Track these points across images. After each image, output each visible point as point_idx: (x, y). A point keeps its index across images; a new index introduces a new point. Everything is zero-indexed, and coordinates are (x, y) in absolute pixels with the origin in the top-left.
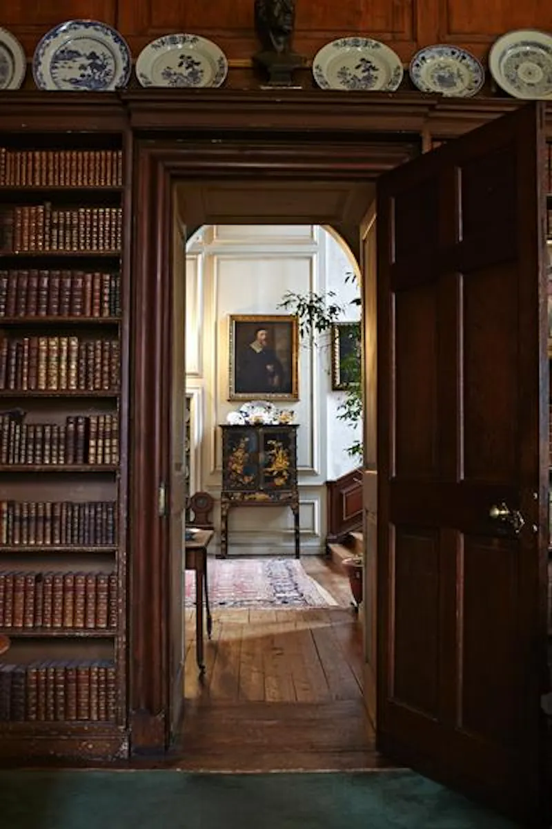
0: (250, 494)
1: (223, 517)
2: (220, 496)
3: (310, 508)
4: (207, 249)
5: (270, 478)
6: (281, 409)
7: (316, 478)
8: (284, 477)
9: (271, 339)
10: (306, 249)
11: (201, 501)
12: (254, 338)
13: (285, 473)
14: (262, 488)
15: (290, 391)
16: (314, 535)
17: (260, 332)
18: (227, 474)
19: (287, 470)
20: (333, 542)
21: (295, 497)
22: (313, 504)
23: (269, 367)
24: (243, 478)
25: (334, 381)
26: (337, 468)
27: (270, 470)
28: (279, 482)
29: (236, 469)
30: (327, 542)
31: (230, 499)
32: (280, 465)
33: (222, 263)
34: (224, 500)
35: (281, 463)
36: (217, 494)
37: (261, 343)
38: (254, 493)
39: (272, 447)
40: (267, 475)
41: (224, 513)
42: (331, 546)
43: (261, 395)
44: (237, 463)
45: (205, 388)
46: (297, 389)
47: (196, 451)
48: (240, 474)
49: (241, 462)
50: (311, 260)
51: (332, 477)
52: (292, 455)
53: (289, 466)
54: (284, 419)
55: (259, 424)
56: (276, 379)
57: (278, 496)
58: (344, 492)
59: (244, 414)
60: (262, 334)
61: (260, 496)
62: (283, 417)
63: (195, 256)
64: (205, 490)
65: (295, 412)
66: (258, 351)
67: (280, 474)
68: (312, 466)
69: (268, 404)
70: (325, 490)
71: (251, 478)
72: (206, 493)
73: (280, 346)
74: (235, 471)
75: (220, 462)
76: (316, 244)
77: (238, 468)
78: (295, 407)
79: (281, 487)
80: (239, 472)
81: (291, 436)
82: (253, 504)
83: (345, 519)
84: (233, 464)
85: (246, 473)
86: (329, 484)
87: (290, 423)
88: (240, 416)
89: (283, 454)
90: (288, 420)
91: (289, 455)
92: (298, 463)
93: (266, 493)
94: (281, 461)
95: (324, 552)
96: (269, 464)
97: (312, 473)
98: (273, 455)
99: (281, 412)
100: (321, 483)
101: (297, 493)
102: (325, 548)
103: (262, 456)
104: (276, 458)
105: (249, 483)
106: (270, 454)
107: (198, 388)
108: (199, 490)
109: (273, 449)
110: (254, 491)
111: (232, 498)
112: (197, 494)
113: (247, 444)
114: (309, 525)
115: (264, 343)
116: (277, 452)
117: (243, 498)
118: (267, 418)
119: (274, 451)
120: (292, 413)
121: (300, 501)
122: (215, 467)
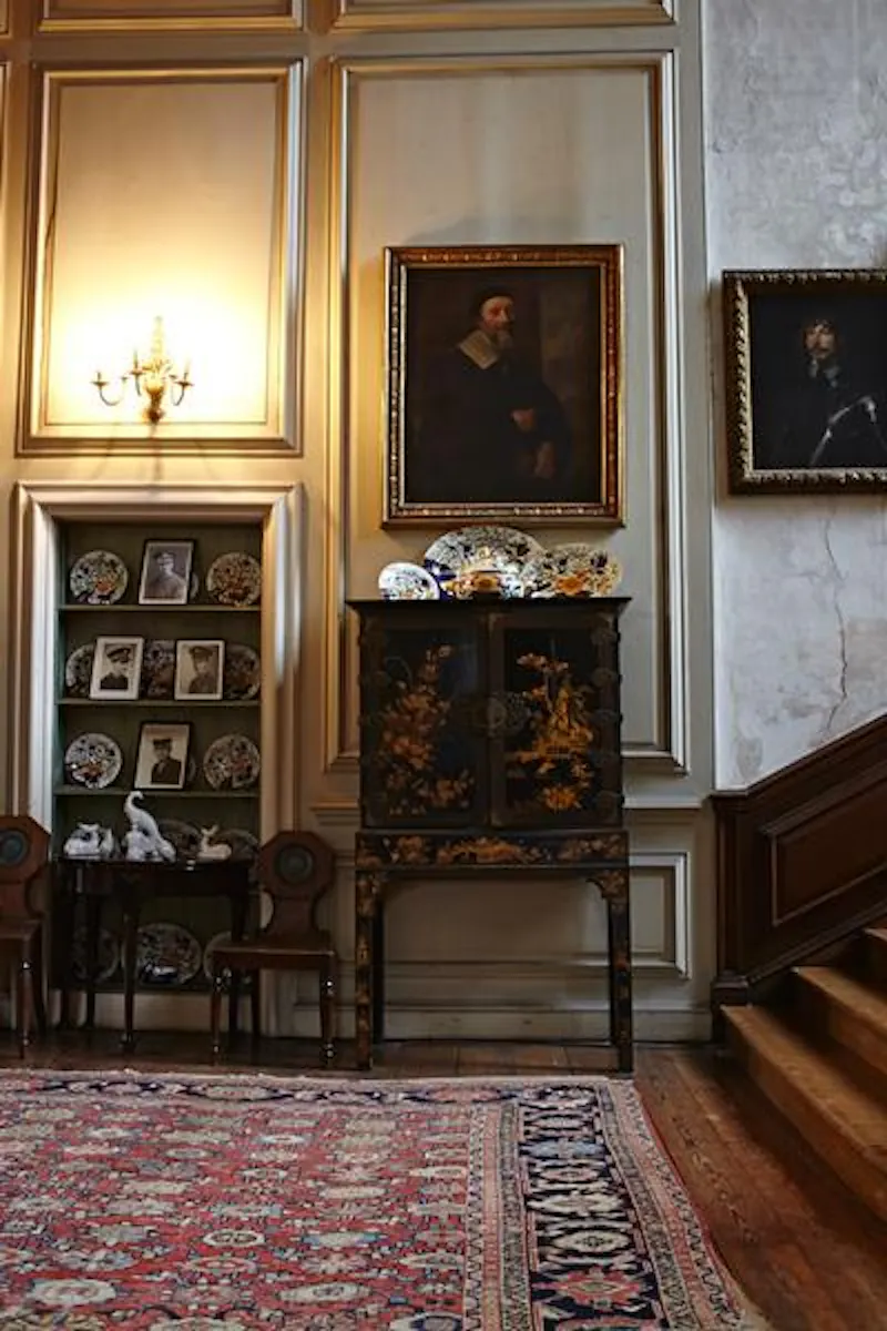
0: (456, 841)
1: (360, 920)
2: (352, 846)
3: (659, 882)
4: (318, 48)
5: (526, 786)
6: (562, 549)
7: (679, 783)
8: (576, 780)
9: (525, 325)
10: (640, 40)
11: (295, 862)
12: (472, 320)
13: (578, 769)
14: (496, 822)
15: (594, 496)
16: (671, 975)
17: (491, 304)
18: (376, 768)
19: (583, 758)
20: (738, 999)
21: (614, 851)
22: (672, 869)
23: (517, 416)
24: (433, 788)
25: (735, 464)
26: (747, 752)
27: (526, 756)
28: (560, 798)
29: (408, 752)
30: (715, 1000)
31: (387, 859)
32: (564, 742)
33: (366, 88)
34: (366, 861)
35: (565, 733)
36: (344, 837)
37: (494, 339)
38: (471, 839)
39: (534, 678)
40: (519, 774)
41: (367, 908)
42: (732, 1013)
43: (493, 510)
44: (410, 731)
45: (307, 487)
46: (613, 487)
47: (280, 692)
48: (418, 774)
49: (423, 728)
50: (655, 71)
51: (729, 778)
52: (602, 703)
53: (590, 744)
54: (571, 584)
55: (487, 598)
56: (544, 455)
57: (555, 851)
58: (773, 830)
59: (436, 571)
60: (496, 311)
61: (490, 850)
62: (570, 574)
63: (279, 71)
64: (311, 823)
65: (611, 560)
66: (484, 362)
67: (562, 773)
68: (668, 748)
69: (518, 537)
70: (708, 825)
71: (460, 786)
72: (311, 834)
73: (555, 347)
74: (403, 760)
75: (354, 734)
76: (671, 22)
77: (416, 749)
78: (613, 546)
79: (568, 817)
80: (418, 764)
81: (599, 638)
82: (467, 872)
83: (776, 922)
84: (397, 735)
85: (442, 767)
86: (722, 804)
87: (597, 594)
88: (424, 573)
89: (570, 703)
90: (586, 587)
91: (593, 703)
92: (626, 734)
93: (512, 841)
94: (563, 725)
95: (707, 1034)
96: (526, 738)
97: (667, 768)
98: (538, 705)
99: (563, 562)
100: (694, 802)
101: (625, 836)
102: (708, 1019)
103: (496, 709)
104: (547, 715)
105: (453, 803)
106: (528, 703)
107: (287, 489)
108: (288, 824)
109: (539, 685)
110: (471, 831)
111: (395, 857)
112: (281, 834)
113: (446, 667)
114: (657, 941)
115: (503, 336)
116: (553, 695)
117: (432, 855)
118: (515, 580)
119: (541, 691)
120: (602, 561)
121: (633, 861)
122: (342, 747)
